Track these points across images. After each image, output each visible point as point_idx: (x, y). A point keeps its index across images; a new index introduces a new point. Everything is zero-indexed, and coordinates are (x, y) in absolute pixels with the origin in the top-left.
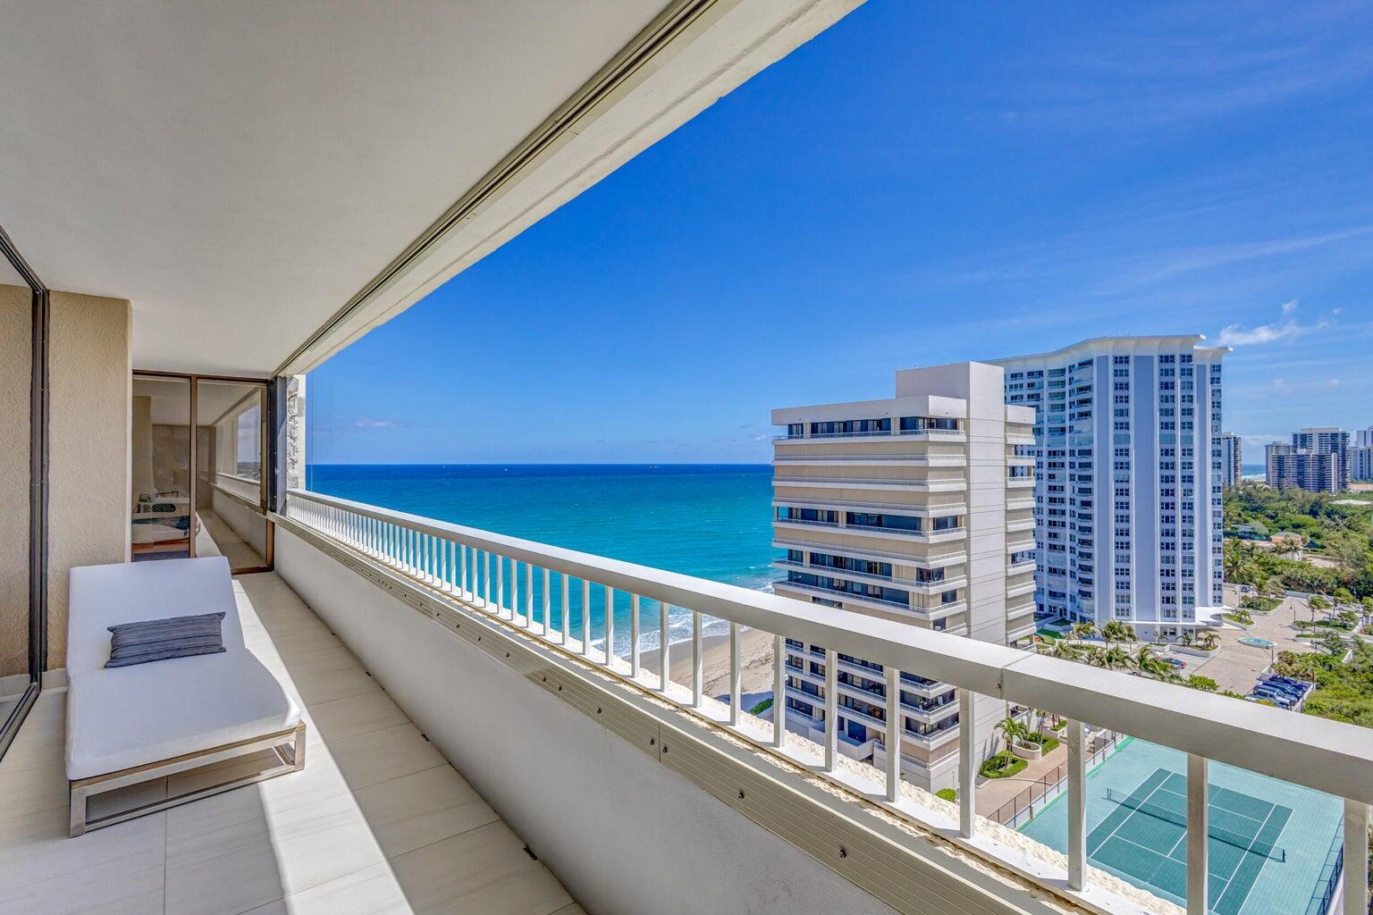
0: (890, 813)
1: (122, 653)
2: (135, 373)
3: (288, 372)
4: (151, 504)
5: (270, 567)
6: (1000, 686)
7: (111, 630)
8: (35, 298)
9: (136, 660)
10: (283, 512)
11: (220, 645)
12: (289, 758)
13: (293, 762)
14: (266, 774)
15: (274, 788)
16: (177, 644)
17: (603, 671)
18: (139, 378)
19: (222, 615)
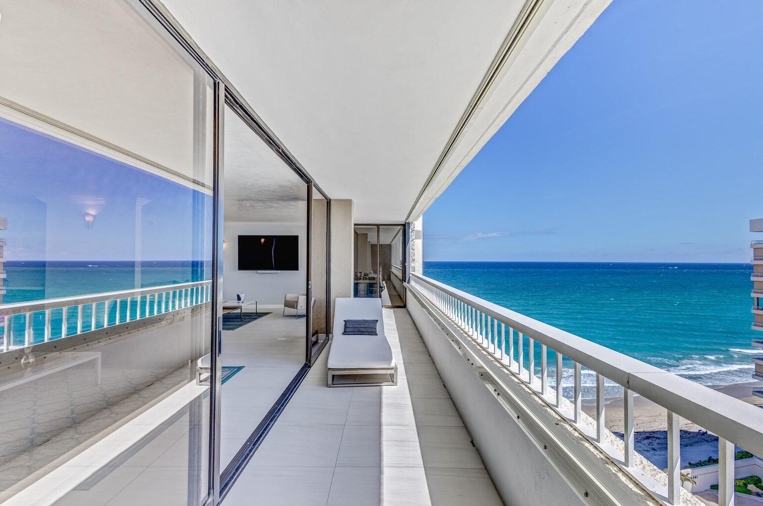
0: (596, 448)
1: (348, 330)
2: (355, 225)
3: (410, 220)
4: (367, 277)
5: (405, 306)
6: (628, 383)
7: (345, 321)
8: (327, 202)
9: (351, 333)
10: (409, 282)
11: (376, 332)
12: (392, 379)
13: (393, 382)
14: (384, 384)
15: (387, 389)
16: (363, 330)
17: (507, 369)
18: (356, 227)
19: (377, 321)
